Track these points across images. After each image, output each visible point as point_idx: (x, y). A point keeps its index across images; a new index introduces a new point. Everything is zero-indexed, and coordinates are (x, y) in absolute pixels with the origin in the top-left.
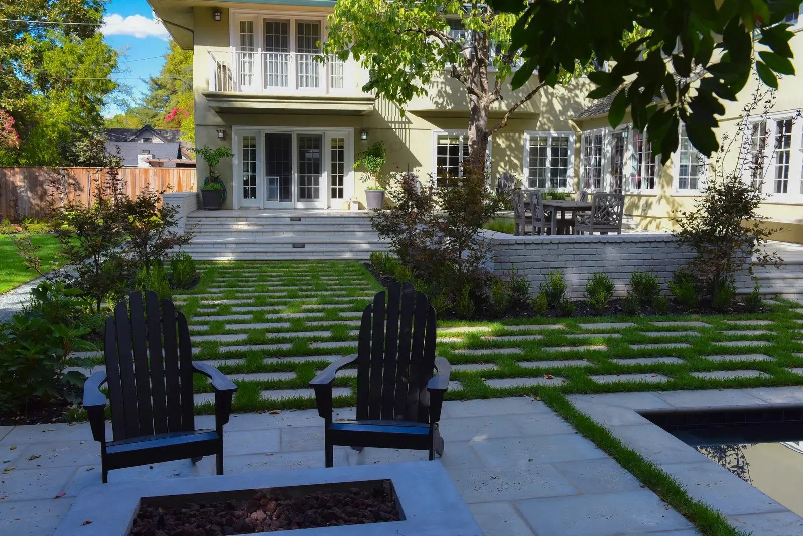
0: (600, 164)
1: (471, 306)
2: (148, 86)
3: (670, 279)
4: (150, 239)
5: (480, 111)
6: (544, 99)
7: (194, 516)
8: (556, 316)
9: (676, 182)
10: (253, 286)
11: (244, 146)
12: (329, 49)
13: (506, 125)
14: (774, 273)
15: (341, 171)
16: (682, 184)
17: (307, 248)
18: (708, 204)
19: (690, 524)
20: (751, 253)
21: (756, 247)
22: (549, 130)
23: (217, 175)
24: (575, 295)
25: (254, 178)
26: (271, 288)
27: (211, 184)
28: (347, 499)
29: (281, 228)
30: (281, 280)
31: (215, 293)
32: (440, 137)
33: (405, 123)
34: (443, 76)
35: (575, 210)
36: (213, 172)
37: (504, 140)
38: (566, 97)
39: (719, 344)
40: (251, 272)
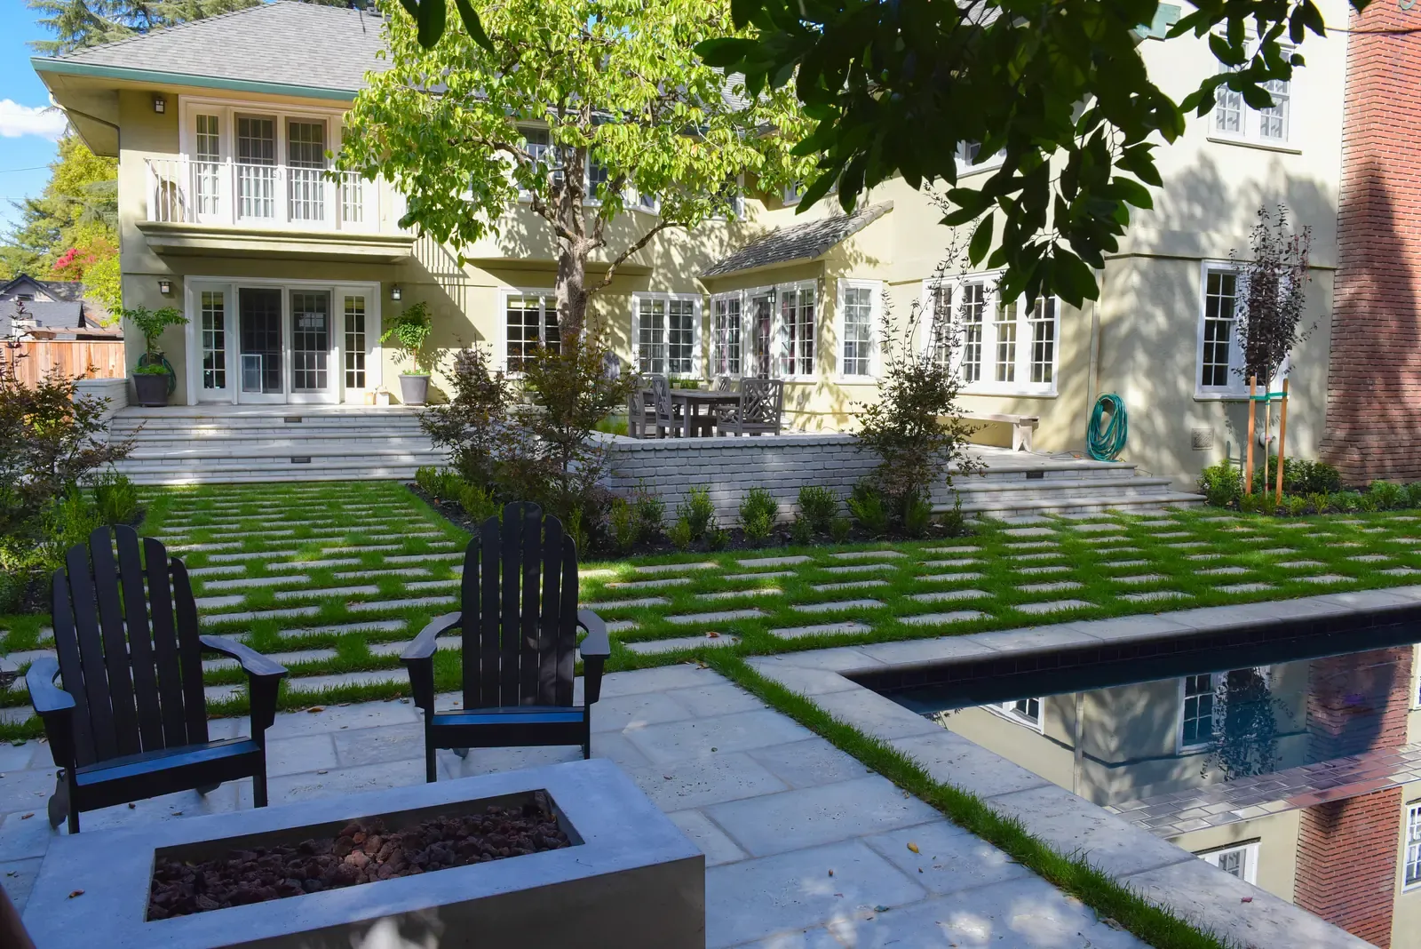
0: (737, 341)
1: (584, 541)
2: (22, 213)
3: (849, 495)
4: (60, 452)
5: (574, 261)
6: (658, 247)
7: (252, 868)
8: (704, 551)
9: (840, 365)
10: (237, 522)
11: (205, 307)
12: (346, 162)
13: (610, 282)
14: (974, 484)
15: (361, 346)
16: (848, 369)
17: (315, 463)
18: (896, 394)
19: (939, 813)
20: (948, 459)
21: (956, 450)
22: (666, 291)
23: (158, 351)
24: (723, 520)
25: (220, 357)
26: (267, 525)
27: (152, 366)
28: (486, 823)
29: (270, 434)
30: (281, 513)
31: (175, 534)
32: (511, 299)
33: (458, 276)
34: (514, 210)
35: (713, 402)
36: (154, 348)
37: (604, 304)
38: (689, 246)
39: (923, 579)
40: (228, 501)
